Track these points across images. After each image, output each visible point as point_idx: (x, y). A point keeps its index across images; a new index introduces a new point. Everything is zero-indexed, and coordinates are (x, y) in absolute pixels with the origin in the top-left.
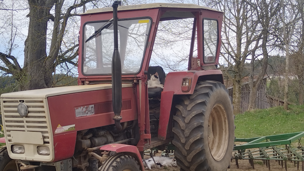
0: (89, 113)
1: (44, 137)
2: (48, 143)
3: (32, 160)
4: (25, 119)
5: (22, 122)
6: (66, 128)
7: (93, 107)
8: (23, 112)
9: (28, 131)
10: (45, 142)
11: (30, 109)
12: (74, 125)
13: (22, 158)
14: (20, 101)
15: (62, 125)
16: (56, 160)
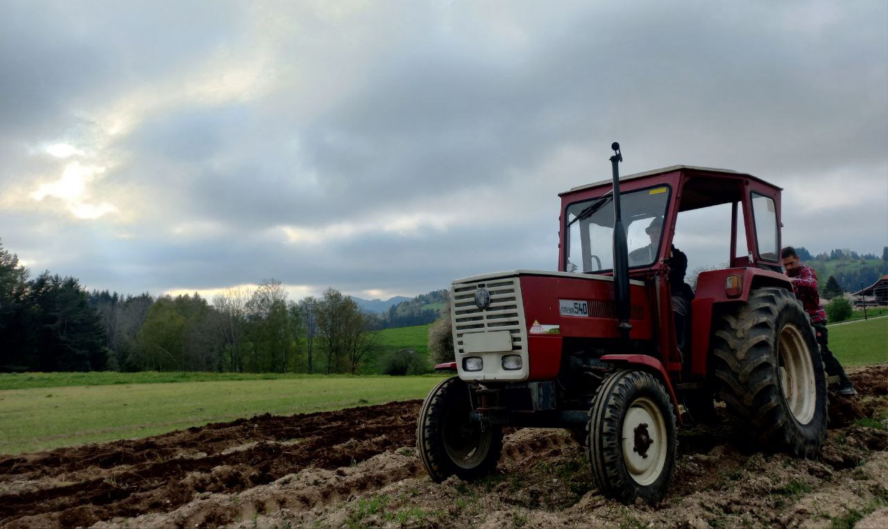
0: (580, 312)
1: (515, 339)
2: (520, 348)
3: (493, 378)
4: (485, 313)
5: (481, 318)
6: (547, 328)
7: (585, 304)
8: (482, 301)
9: (489, 332)
10: (515, 348)
11: (493, 297)
12: (558, 327)
13: (478, 377)
14: (479, 286)
15: (542, 323)
16: (531, 378)
